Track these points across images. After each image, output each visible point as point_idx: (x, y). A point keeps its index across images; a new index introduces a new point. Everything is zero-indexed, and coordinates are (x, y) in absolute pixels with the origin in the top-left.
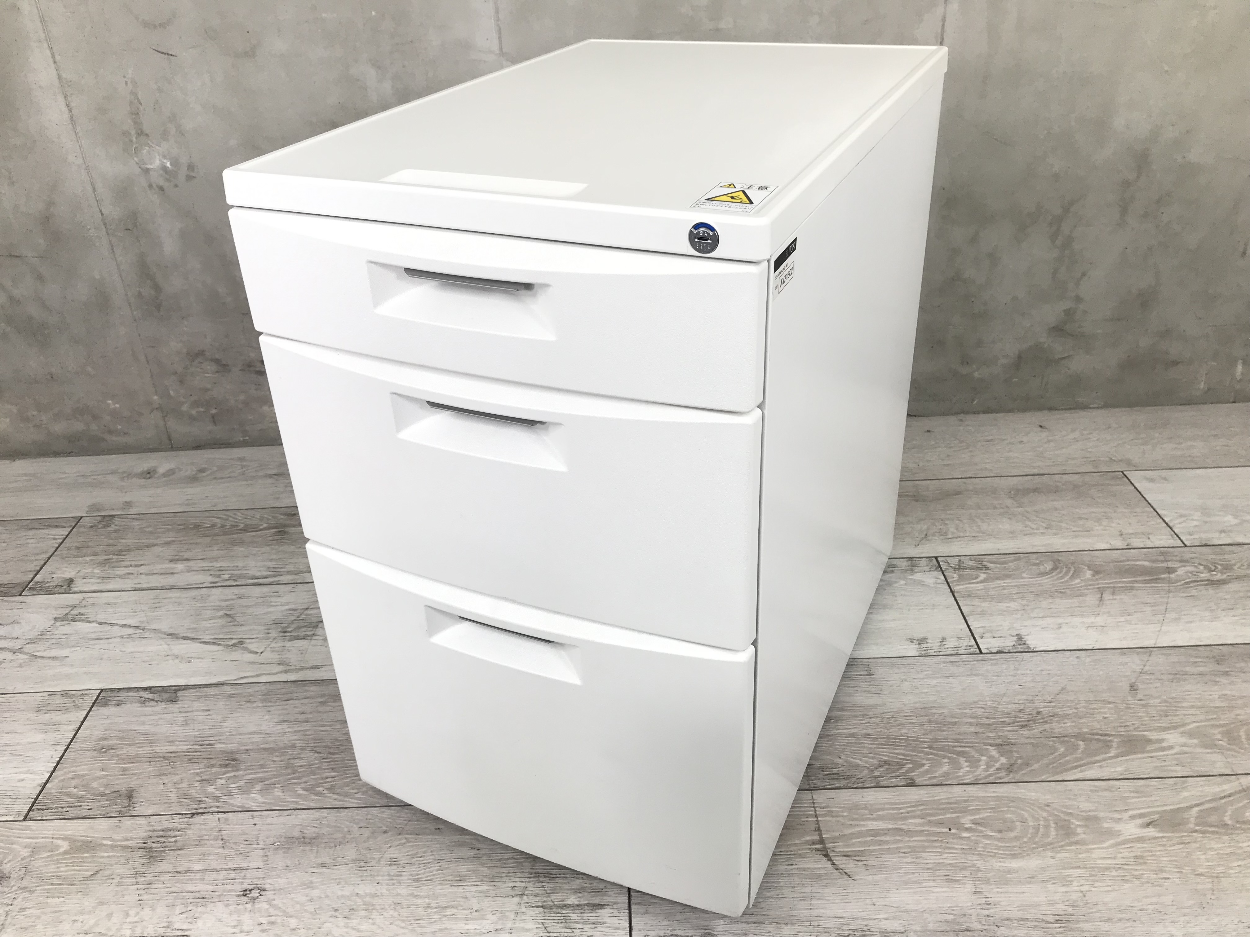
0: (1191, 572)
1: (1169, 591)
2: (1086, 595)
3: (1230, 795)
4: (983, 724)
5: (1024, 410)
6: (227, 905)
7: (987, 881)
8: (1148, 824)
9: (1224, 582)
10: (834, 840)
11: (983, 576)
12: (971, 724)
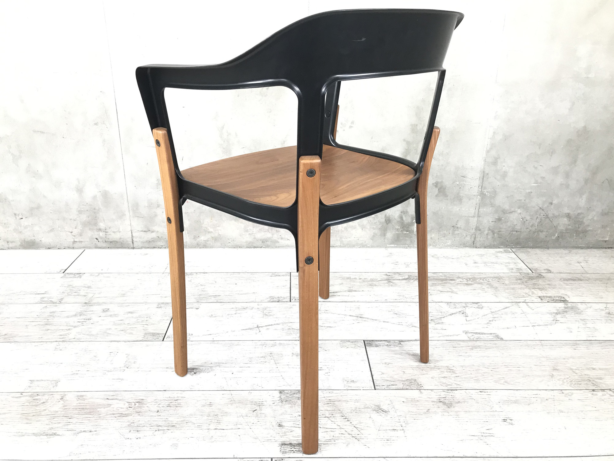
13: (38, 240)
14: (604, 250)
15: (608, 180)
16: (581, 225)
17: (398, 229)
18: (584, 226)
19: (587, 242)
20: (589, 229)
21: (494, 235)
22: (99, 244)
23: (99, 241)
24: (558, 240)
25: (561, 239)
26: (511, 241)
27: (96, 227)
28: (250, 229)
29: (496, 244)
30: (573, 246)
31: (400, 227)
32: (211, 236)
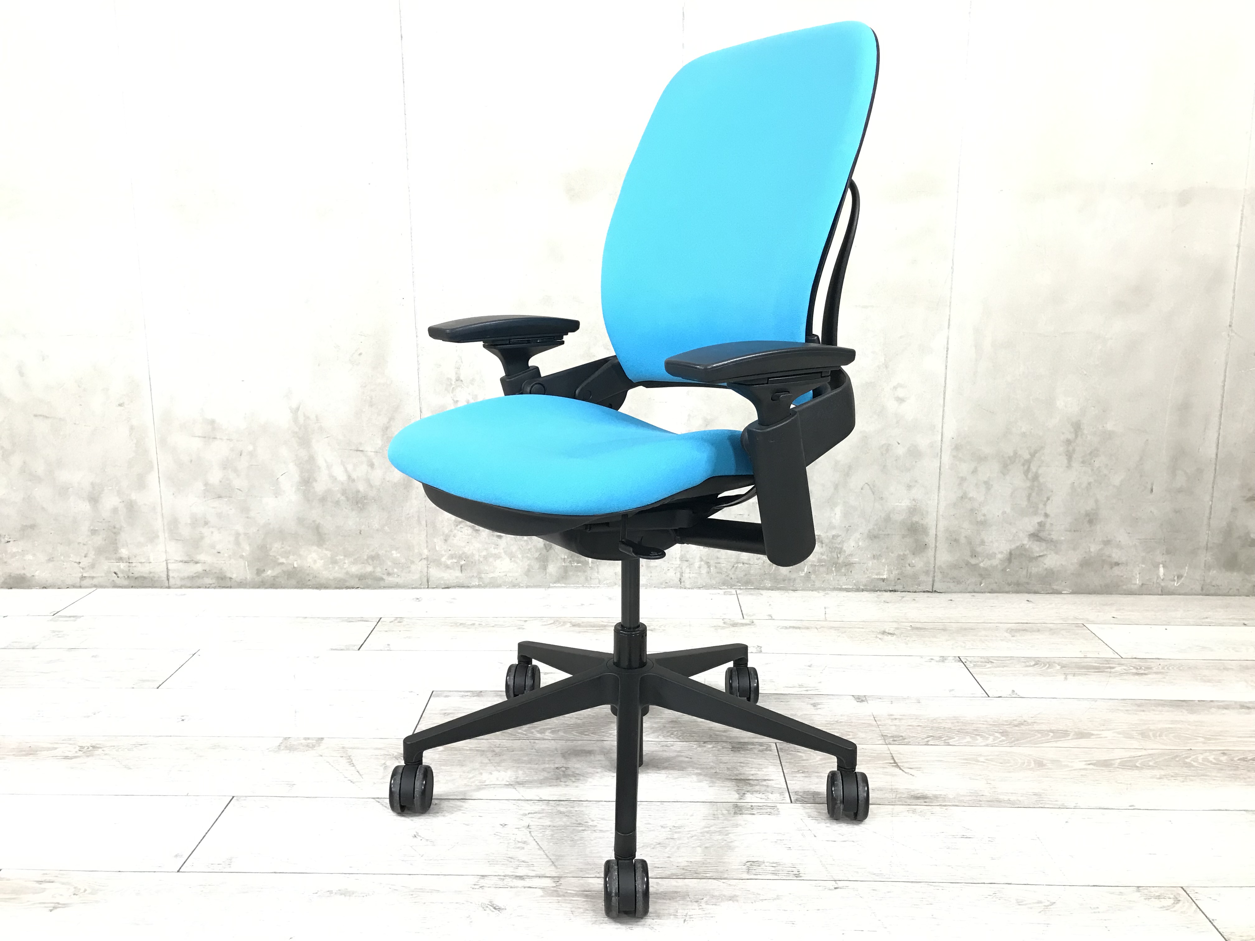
0: (1124, 669)
1: (1110, 677)
2: (1056, 676)
3: (1140, 756)
4: (991, 725)
5: (1017, 592)
6: (549, 772)
7: (994, 780)
8: (1089, 764)
9: (1145, 674)
10: (903, 762)
11: (989, 665)
12: (983, 724)
13: (29, 575)
14: (882, 593)
15: (868, 485)
16: (840, 553)
17: (564, 558)
18: (846, 555)
19: (854, 581)
20: (855, 560)
21: (710, 570)
22: (118, 581)
23: (118, 577)
24: (810, 578)
25: (815, 576)
26: (737, 579)
27: (115, 555)
28: (340, 559)
29: (715, 583)
30: (834, 588)
31: (568, 558)
32: (282, 570)
